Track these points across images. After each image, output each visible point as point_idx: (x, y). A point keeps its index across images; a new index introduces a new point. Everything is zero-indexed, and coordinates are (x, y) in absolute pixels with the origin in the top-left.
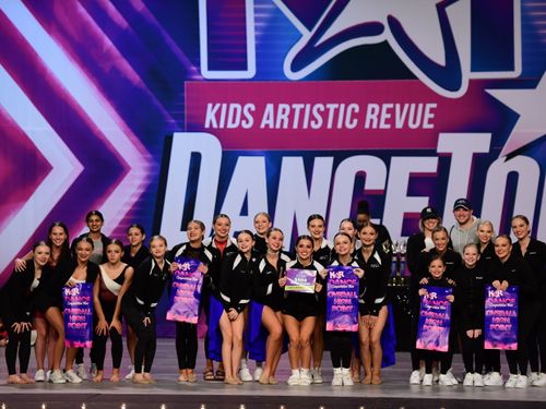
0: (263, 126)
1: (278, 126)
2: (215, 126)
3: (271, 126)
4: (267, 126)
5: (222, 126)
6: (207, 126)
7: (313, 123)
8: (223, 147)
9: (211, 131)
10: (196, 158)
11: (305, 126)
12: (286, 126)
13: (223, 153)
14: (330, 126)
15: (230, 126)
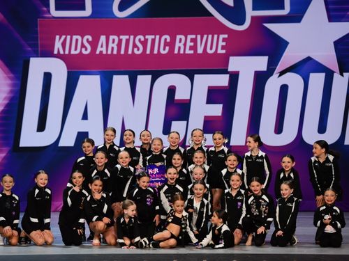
0: (98, 52)
1: (109, 52)
2: (62, 52)
3: (104, 52)
4: (101, 52)
5: (67, 52)
6: (56, 52)
7: (135, 49)
8: (68, 69)
9: (59, 56)
10: (48, 77)
11: (130, 52)
12: (115, 52)
13: (68, 72)
14: (148, 52)
15: (73, 52)
